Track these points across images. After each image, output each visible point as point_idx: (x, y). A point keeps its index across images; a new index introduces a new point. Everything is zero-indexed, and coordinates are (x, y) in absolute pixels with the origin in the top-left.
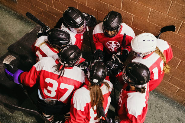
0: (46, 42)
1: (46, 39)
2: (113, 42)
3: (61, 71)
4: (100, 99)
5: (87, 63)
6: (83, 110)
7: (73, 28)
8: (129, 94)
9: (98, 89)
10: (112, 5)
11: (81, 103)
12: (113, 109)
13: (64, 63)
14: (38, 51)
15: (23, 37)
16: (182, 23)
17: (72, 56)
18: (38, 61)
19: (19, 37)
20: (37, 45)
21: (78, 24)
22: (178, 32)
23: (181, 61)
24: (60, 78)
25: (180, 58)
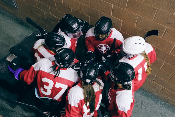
0: (43, 45)
1: (43, 42)
2: (103, 45)
3: (57, 72)
4: (93, 96)
5: (80, 64)
6: (77, 106)
7: (70, 33)
8: (117, 92)
9: (91, 87)
10: (103, 11)
11: (75, 100)
12: (104, 105)
13: (60, 65)
14: (36, 53)
15: (23, 40)
16: (166, 29)
17: (67, 58)
18: (36, 62)
19: (19, 40)
20: (35, 47)
21: (75, 29)
22: (163, 37)
23: (164, 62)
24: (56, 78)
25: (164, 60)
